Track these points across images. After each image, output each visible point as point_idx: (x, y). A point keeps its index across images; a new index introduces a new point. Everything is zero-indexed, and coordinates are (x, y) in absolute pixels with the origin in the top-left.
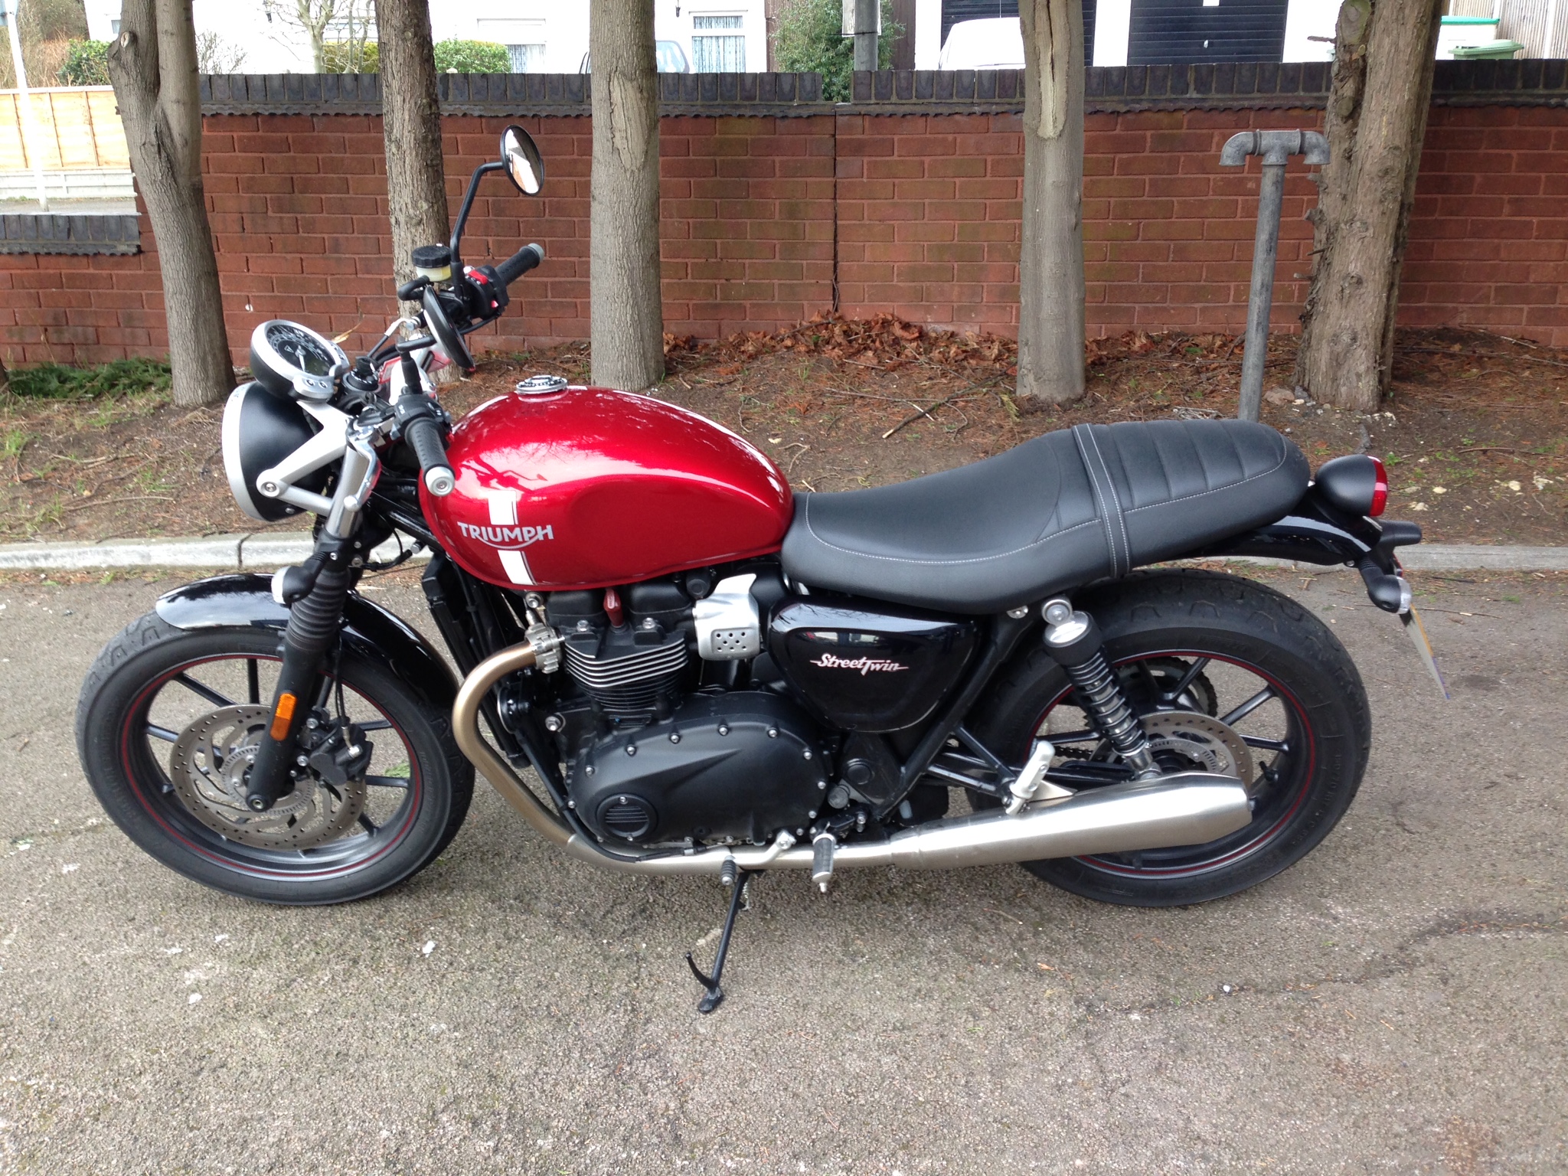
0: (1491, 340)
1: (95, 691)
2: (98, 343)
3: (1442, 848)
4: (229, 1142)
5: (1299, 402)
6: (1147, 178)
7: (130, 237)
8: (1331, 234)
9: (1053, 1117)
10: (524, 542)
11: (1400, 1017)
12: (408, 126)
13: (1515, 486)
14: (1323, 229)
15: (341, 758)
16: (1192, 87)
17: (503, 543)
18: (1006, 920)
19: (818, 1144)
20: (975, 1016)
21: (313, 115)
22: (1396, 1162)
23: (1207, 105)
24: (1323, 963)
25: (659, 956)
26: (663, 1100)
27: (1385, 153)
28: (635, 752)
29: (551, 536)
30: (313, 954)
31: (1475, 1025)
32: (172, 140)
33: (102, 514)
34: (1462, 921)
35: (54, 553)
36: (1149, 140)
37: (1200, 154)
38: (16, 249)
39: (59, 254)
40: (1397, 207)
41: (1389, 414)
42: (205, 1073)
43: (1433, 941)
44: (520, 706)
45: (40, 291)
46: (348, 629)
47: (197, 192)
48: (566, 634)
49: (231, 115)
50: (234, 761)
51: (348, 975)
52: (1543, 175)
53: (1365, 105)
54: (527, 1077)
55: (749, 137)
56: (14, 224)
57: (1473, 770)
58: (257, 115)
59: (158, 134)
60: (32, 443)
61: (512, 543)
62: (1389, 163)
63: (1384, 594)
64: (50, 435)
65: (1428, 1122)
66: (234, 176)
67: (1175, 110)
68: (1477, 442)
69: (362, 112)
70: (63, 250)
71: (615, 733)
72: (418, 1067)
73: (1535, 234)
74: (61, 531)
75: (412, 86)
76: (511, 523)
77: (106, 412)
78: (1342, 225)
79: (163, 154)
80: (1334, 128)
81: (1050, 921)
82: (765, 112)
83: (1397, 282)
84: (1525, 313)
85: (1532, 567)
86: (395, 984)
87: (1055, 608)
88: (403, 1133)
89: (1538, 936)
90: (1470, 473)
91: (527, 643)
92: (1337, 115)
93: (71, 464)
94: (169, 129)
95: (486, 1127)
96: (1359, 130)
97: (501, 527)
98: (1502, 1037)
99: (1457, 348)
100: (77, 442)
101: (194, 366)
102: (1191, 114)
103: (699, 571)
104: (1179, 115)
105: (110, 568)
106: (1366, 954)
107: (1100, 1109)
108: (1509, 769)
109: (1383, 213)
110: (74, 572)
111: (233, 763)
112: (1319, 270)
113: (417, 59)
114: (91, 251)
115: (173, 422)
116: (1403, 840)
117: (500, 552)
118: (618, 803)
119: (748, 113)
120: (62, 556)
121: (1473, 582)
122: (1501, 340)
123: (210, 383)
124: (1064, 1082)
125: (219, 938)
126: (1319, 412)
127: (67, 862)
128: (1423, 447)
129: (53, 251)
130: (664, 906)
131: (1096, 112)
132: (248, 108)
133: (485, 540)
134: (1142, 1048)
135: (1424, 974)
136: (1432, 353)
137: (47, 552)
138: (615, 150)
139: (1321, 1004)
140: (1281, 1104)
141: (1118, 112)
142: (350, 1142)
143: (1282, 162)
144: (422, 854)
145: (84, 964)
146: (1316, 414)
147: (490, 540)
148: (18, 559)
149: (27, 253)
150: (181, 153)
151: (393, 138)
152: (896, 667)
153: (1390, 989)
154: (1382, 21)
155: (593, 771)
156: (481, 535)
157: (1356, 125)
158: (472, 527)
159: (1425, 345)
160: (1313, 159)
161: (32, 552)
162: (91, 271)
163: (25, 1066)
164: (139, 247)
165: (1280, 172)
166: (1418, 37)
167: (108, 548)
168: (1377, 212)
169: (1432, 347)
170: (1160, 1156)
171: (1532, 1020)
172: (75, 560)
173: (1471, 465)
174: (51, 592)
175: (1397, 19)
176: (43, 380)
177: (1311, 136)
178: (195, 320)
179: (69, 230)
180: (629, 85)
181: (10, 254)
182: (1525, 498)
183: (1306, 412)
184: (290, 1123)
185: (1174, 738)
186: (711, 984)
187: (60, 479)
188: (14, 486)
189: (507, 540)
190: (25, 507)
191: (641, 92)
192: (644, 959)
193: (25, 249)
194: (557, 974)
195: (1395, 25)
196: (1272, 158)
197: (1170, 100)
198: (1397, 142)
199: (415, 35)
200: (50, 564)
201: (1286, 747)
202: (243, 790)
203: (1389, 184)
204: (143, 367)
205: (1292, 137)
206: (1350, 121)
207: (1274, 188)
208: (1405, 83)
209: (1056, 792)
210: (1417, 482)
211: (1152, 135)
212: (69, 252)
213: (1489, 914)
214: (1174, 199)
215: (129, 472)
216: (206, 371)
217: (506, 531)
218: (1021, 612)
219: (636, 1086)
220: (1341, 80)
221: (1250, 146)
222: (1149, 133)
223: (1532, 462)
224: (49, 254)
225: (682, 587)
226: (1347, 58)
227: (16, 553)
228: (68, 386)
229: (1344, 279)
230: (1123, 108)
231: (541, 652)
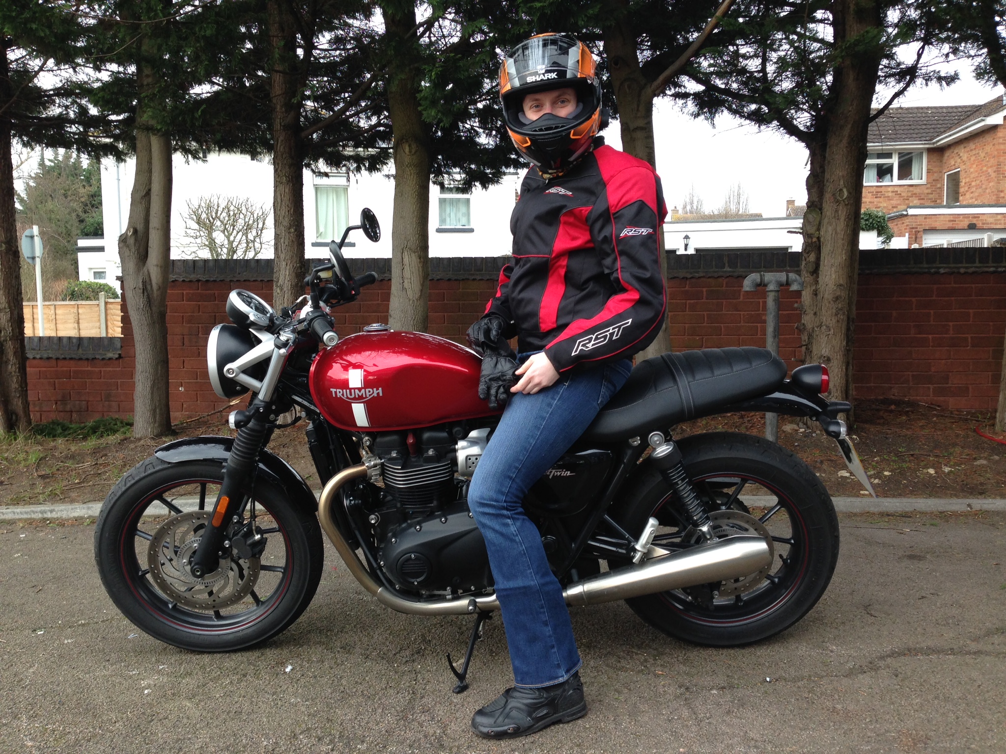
0: (913, 405)
1: (112, 502)
2: (87, 411)
3: (894, 623)
4: (170, 749)
5: (802, 430)
6: (705, 313)
7: (116, 349)
8: (810, 336)
9: (666, 732)
10: (366, 397)
11: (870, 690)
12: (288, 278)
13: (932, 471)
14: (806, 334)
15: (249, 542)
16: (727, 265)
17: (355, 399)
18: (637, 654)
19: (526, 745)
20: (619, 692)
21: (231, 281)
22: (869, 747)
23: (736, 274)
24: (825, 669)
25: (428, 671)
26: (433, 729)
27: (835, 288)
28: (420, 530)
29: (381, 394)
30: (219, 673)
31: (914, 692)
32: (152, 286)
33: (86, 491)
34: (906, 652)
35: (56, 509)
36: (705, 293)
37: (735, 301)
38: (45, 356)
39: (71, 359)
40: (845, 318)
41: (854, 437)
42: (155, 721)
43: (889, 660)
44: (356, 502)
45: (56, 381)
46: (261, 465)
47: (162, 316)
48: (384, 458)
49: (183, 281)
50: (186, 548)
51: (240, 681)
52: (932, 312)
53: (821, 263)
54: (350, 720)
55: (479, 291)
56: (46, 342)
57: (911, 592)
58: (198, 281)
59: (144, 283)
60: (45, 458)
61: (359, 399)
62: (838, 293)
63: (833, 428)
64: (56, 454)
65: (887, 731)
66: (182, 315)
67: (718, 277)
68: (908, 451)
69: (259, 279)
70: (74, 356)
71: (409, 522)
72: (284, 716)
73: (931, 344)
74: (61, 499)
75: (292, 257)
76: (360, 386)
77: (92, 442)
78: (816, 329)
79: (146, 294)
80: (806, 279)
81: (662, 654)
82: (488, 277)
83: (851, 361)
84: (931, 390)
85: (944, 510)
86: (269, 683)
87: (655, 437)
88: (276, 743)
89: (951, 657)
90: (905, 465)
91: (363, 464)
92: (807, 271)
93: (68, 467)
94: (150, 280)
95: (327, 740)
96: (820, 280)
97: (355, 389)
98: (930, 697)
99: (893, 407)
100: (73, 457)
101: (148, 414)
102: (728, 279)
103: (458, 423)
104: (720, 280)
105: (89, 517)
106: (850, 665)
107: (694, 729)
108: (932, 591)
109: (838, 321)
110: (68, 520)
111: (185, 549)
112: (806, 356)
113: (296, 243)
114: (90, 357)
115: (132, 446)
116: (871, 620)
117: (353, 405)
118: (410, 558)
119: (478, 278)
120: (61, 511)
121: (910, 517)
122: (919, 405)
123: (156, 425)
124: (673, 718)
125: (161, 667)
126: (814, 435)
127: (68, 639)
128: (876, 453)
129: (68, 357)
130: (431, 650)
131: (675, 278)
132: (193, 277)
133: (344, 398)
134: (718, 704)
135: (884, 673)
136: (878, 410)
137: (52, 508)
138: (404, 289)
139: (824, 686)
140: (801, 726)
141: (687, 278)
142: (244, 747)
143: (776, 289)
144: (287, 615)
145: (79, 679)
146: (812, 436)
147: (347, 398)
148: (34, 512)
149: (51, 358)
150: (156, 293)
151: (279, 285)
152: (569, 473)
153: (865, 680)
154: (826, 218)
155: (396, 542)
156: (343, 395)
157: (818, 277)
158: (338, 390)
159: (874, 406)
160: (795, 287)
161: (43, 508)
162: (89, 368)
163: (44, 720)
164: (120, 354)
165: (776, 294)
166: (847, 226)
167: (90, 506)
168: (834, 321)
169: (878, 407)
170: (730, 747)
171: (948, 690)
172: (69, 513)
173: (906, 462)
174: (54, 529)
175: (835, 217)
176: (53, 429)
177: (792, 276)
178: (152, 387)
179: (79, 345)
180: (413, 255)
181: (41, 358)
182: (938, 477)
183: (805, 435)
184: (208, 740)
185: (727, 528)
186: (461, 677)
187: (62, 474)
188: (33, 478)
189: (357, 396)
190: (39, 488)
191: (420, 258)
192: (420, 672)
193: (50, 356)
194: (367, 678)
195: (834, 220)
196: (771, 287)
197: (715, 272)
198: (841, 282)
199: (296, 230)
200: (54, 515)
201: (793, 541)
202: (188, 568)
203: (840, 305)
204: (114, 422)
205: (782, 277)
206: (815, 275)
207: (774, 303)
208: (842, 250)
209: (661, 552)
210: (874, 470)
211: (706, 291)
212: (77, 357)
213: (923, 648)
214: (722, 325)
215: (103, 470)
216: (155, 417)
217: (357, 391)
218: (637, 442)
219: (416, 724)
220: (808, 253)
221: (759, 280)
222: (704, 290)
223: (941, 460)
224: (65, 359)
225: (450, 433)
226: (810, 241)
227: (33, 509)
228: (66, 433)
229: (820, 358)
230: (689, 276)
231: (369, 468)
